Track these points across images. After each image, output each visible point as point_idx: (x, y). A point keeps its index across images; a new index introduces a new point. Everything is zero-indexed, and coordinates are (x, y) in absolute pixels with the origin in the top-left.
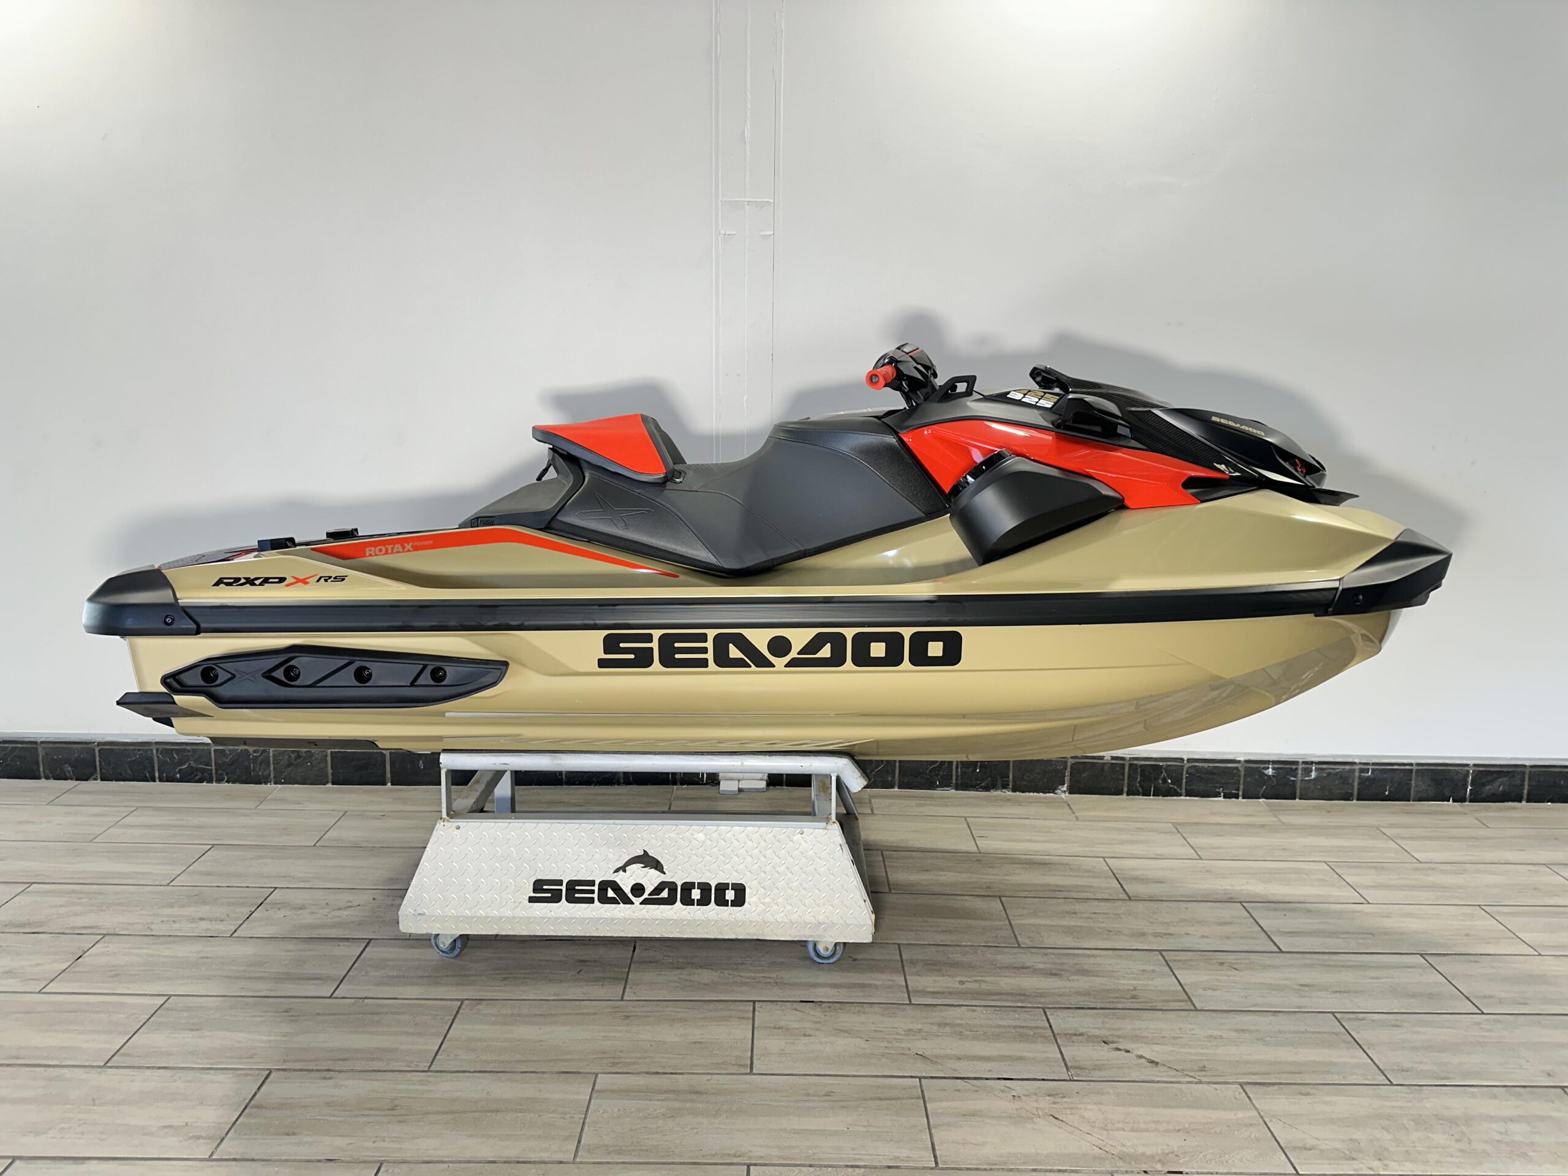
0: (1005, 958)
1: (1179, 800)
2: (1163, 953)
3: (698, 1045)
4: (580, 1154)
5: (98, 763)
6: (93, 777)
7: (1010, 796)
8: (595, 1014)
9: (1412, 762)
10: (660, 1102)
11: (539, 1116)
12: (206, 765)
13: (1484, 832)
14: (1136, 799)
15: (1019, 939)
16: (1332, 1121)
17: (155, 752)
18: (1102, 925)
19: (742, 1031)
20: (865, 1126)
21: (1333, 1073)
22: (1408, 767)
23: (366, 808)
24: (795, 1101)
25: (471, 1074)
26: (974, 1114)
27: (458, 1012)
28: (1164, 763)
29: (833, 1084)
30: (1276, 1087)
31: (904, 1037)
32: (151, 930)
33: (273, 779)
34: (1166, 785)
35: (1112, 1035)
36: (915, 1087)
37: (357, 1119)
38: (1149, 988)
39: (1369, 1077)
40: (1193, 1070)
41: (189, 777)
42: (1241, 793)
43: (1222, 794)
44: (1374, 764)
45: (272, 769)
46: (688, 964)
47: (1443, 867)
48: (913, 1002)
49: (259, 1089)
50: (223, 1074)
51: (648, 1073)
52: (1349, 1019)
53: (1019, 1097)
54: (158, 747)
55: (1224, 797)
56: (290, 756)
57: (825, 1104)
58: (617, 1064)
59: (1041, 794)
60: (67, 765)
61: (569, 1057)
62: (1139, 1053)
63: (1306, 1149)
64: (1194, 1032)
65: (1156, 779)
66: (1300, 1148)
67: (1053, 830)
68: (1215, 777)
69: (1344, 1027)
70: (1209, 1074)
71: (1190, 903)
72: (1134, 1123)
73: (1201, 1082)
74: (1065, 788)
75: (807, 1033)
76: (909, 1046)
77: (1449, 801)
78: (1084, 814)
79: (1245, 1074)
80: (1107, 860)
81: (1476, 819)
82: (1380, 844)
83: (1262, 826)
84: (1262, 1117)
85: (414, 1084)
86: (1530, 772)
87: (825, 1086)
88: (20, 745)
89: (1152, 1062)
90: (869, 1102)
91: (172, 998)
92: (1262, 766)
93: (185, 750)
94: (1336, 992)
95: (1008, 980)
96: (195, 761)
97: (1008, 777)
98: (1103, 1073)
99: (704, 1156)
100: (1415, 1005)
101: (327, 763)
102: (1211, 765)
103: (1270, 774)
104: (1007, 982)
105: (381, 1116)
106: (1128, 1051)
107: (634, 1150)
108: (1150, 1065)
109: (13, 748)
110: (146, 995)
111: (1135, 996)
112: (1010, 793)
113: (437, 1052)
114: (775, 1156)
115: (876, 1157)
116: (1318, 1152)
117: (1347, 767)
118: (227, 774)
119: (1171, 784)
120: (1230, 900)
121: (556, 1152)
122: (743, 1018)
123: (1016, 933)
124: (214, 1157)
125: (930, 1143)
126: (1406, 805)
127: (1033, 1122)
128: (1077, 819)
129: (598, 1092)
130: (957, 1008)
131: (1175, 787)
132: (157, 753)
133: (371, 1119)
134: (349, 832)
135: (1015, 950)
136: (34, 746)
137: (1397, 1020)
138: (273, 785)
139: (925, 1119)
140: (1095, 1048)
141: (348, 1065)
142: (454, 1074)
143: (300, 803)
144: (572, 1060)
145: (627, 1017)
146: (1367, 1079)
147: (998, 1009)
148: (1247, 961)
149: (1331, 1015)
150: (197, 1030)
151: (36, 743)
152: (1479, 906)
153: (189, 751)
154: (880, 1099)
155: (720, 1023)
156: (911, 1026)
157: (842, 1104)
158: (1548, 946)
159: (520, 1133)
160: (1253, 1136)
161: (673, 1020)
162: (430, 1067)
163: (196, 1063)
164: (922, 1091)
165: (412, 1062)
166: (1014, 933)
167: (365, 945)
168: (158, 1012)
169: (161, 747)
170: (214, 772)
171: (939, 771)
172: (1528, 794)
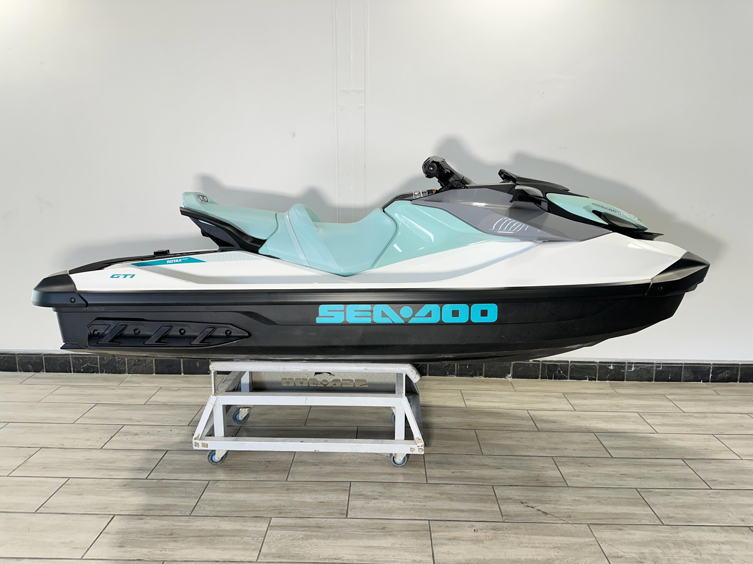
0: (475, 460)
1: (565, 381)
2: (554, 458)
3: (322, 504)
4: (260, 558)
5: (44, 364)
6: (42, 371)
7: (483, 379)
8: (273, 488)
9: (682, 362)
10: (301, 532)
11: (242, 538)
12: (95, 365)
13: (718, 397)
14: (545, 381)
15: (483, 451)
16: (632, 544)
17: (71, 358)
18: (525, 444)
19: (344, 497)
20: (400, 545)
21: (634, 519)
22: (680, 365)
23: (171, 386)
24: (367, 532)
25: (210, 517)
26: (454, 539)
27: (207, 486)
28: (559, 363)
29: (385, 523)
30: (605, 526)
31: (422, 500)
32: (63, 445)
33: (127, 372)
34: (560, 374)
35: (525, 499)
36: (426, 525)
37: (153, 540)
38: (545, 476)
39: (652, 521)
40: (564, 517)
41: (87, 371)
42: (597, 378)
43: (588, 378)
44: (663, 364)
45: (127, 367)
46: (320, 463)
47: (696, 415)
48: (428, 482)
49: (108, 524)
50: (91, 516)
51: (296, 517)
52: (644, 492)
53: (477, 530)
54: (72, 356)
55: (589, 380)
56: (135, 361)
57: (382, 534)
58: (280, 512)
59: (499, 378)
60: (29, 365)
61: (258, 509)
62: (538, 508)
63: (618, 557)
64: (566, 498)
65: (555, 371)
66: (615, 557)
67: (503, 397)
68: (584, 370)
69: (641, 495)
70: (572, 519)
71: (569, 433)
72: (533, 544)
73: (568, 523)
74: (510, 376)
75: (375, 498)
76: (425, 504)
77: (701, 382)
78: (520, 388)
79: (590, 519)
80: (529, 411)
81: (714, 391)
82: (665, 403)
83: (607, 394)
84: (597, 541)
85: (182, 522)
86: (741, 367)
87: (382, 524)
88: (7, 356)
89: (544, 513)
90: (403, 532)
91: (71, 479)
92: (608, 365)
93: (85, 358)
94: (638, 478)
95: (476, 471)
96: (90, 363)
97: (483, 370)
98: (519, 518)
99: (320, 559)
100: (678, 485)
101: (153, 364)
102: (582, 364)
103: (612, 368)
104: (475, 472)
105: (165, 538)
106: (533, 507)
107: (286, 556)
108: (543, 514)
109: (4, 357)
110: (58, 477)
111: (538, 479)
112: (484, 378)
113: (195, 507)
114: (355, 559)
115: (404, 560)
116: (624, 559)
117: (650, 365)
118: (105, 369)
119: (563, 373)
120: (588, 431)
121: (248, 556)
122: (345, 490)
123: (482, 448)
124: (84, 558)
125: (432, 553)
126: (679, 384)
127: (483, 543)
128: (515, 390)
129: (271, 526)
130: (450, 485)
131: (565, 375)
132: (72, 359)
133: (161, 539)
134: (162, 397)
135: (481, 456)
136: (14, 356)
137: (668, 492)
138: (127, 375)
139: (430, 541)
140: (517, 505)
141: (151, 513)
142: (202, 518)
143: (140, 383)
144: (259, 510)
145: (288, 489)
146: (651, 522)
147: (470, 486)
148: (595, 462)
149: (635, 490)
150: (81, 495)
151: (14, 354)
152: (713, 434)
153: (87, 358)
154: (409, 531)
155: (333, 493)
156: (426, 495)
157: (390, 533)
158: (746, 455)
159: (231, 547)
160: (592, 551)
161: (311, 491)
162: (191, 513)
163: (79, 511)
164: (430, 527)
165: (182, 511)
166: (480, 447)
167: (165, 453)
168: (64, 486)
169: (74, 356)
170: (99, 368)
171: (448, 367)
172: (740, 378)
